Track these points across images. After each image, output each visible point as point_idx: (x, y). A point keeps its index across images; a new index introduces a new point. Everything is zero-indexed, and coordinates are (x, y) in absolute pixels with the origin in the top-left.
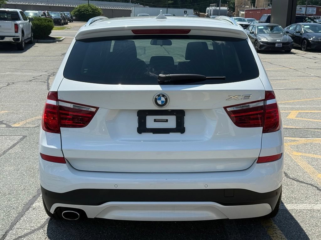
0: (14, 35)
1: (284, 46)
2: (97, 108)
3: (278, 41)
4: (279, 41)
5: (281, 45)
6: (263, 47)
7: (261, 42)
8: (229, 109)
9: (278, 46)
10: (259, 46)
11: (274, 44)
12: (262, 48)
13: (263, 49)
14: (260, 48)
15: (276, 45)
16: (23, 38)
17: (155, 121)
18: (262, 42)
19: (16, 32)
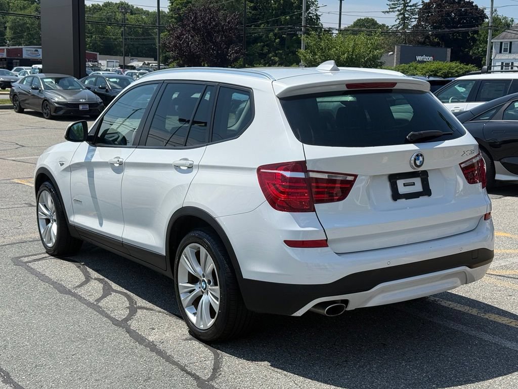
1: (90, 108)
2: (356, 176)
3: (81, 100)
4: (84, 101)
5: (88, 107)
6: (60, 110)
7: (55, 102)
8: (462, 166)
9: (83, 108)
10: (53, 110)
11: (75, 105)
12: (58, 112)
13: (61, 113)
14: (54, 112)
15: (81, 107)
17: (405, 185)
18: (58, 103)
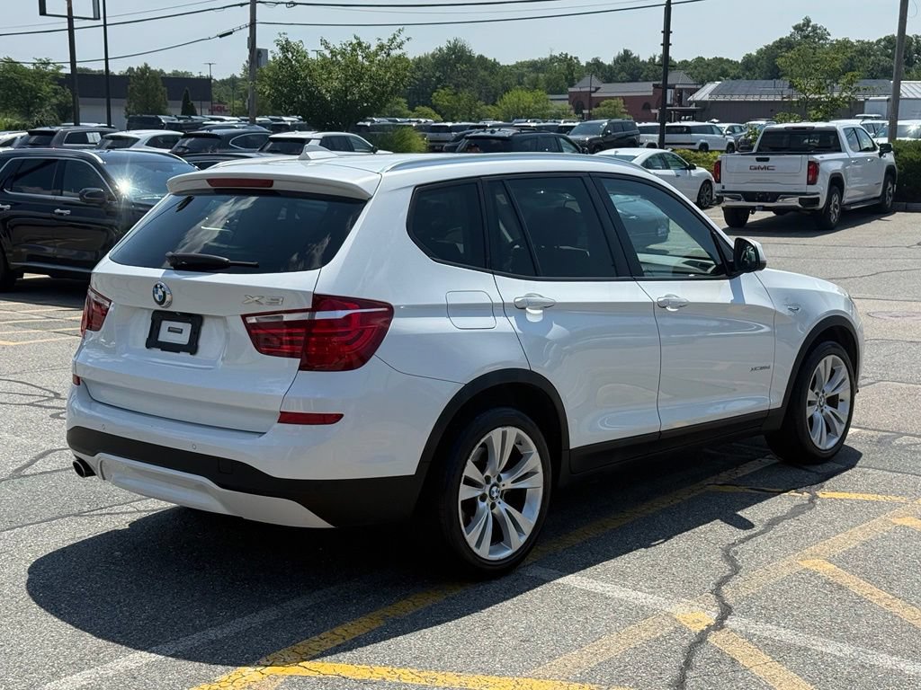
0: (804, 191)
2: (110, 302)
8: (253, 320)
16: (835, 198)
17: (170, 329)
19: (812, 182)
